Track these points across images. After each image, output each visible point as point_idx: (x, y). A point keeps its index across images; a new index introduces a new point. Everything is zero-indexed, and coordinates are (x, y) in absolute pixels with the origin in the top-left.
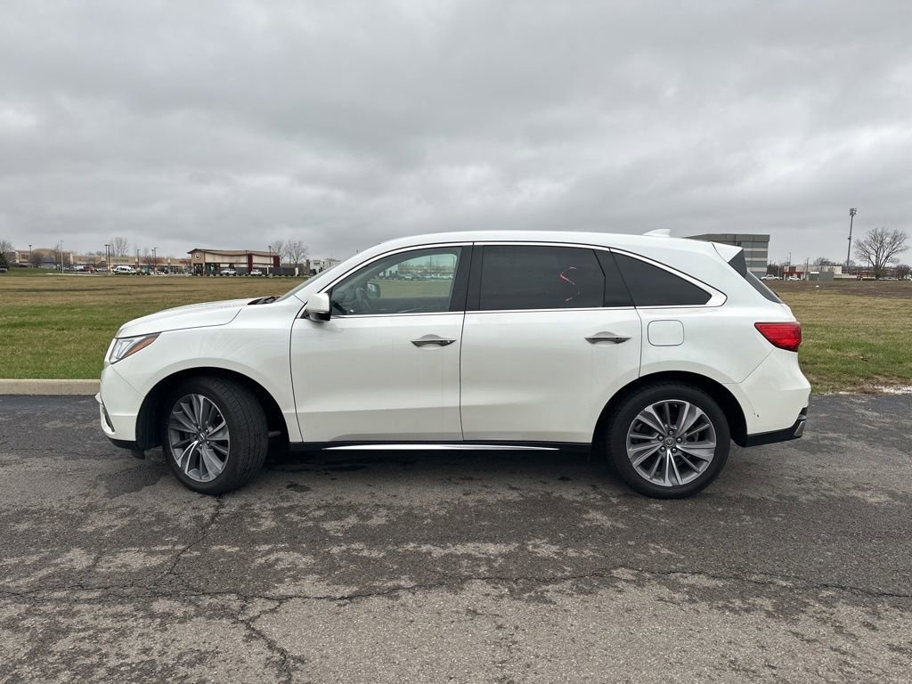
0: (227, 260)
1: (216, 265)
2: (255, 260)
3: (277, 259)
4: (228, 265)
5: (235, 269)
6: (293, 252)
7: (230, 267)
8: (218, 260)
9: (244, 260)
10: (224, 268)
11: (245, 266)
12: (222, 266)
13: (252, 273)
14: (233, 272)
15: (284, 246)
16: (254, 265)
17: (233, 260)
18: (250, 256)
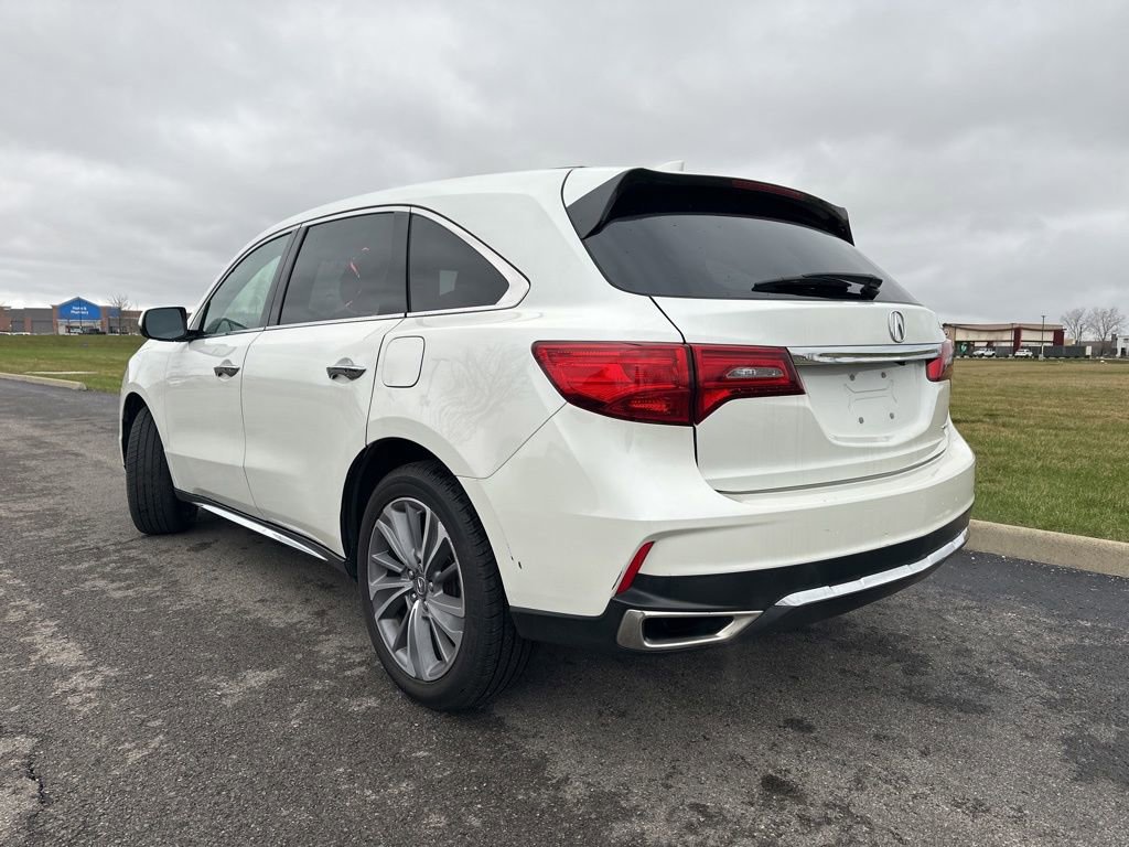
0: (985, 337)
1: (969, 344)
2: (1025, 336)
3: (1059, 334)
4: (985, 344)
5: (994, 349)
6: (1101, 324)
7: (987, 346)
8: (972, 337)
9: (1009, 336)
10: (979, 348)
11: (1008, 344)
12: (976, 344)
13: (1018, 354)
14: (991, 353)
15: (1084, 317)
16: (1022, 344)
17: (991, 337)
18: (1017, 331)
